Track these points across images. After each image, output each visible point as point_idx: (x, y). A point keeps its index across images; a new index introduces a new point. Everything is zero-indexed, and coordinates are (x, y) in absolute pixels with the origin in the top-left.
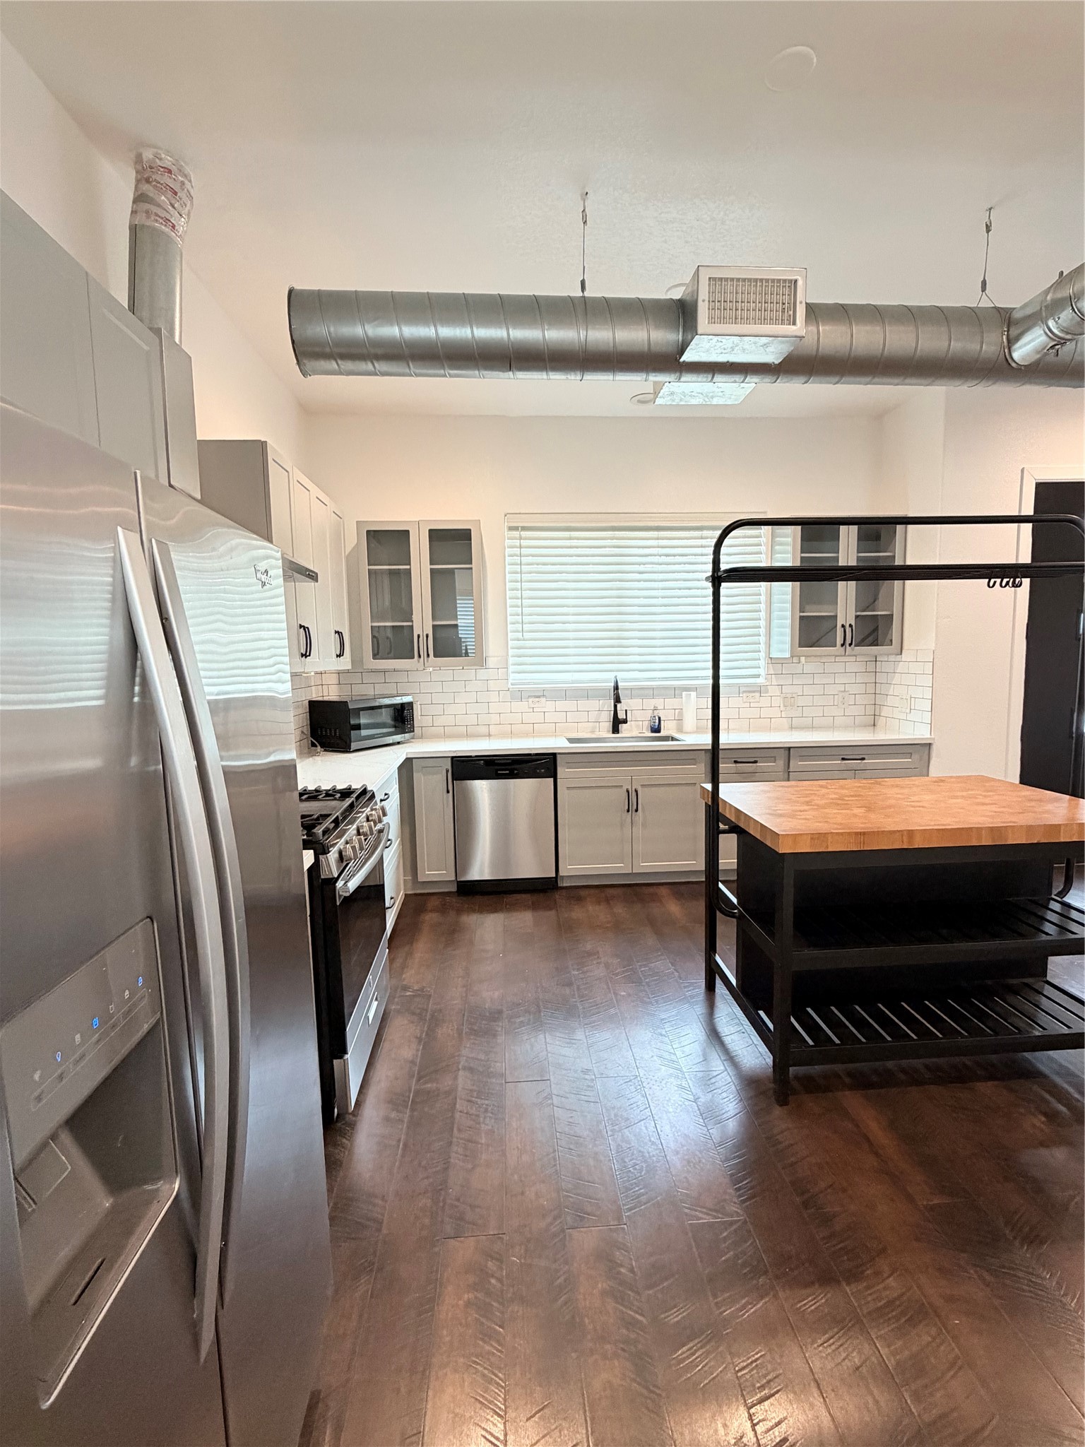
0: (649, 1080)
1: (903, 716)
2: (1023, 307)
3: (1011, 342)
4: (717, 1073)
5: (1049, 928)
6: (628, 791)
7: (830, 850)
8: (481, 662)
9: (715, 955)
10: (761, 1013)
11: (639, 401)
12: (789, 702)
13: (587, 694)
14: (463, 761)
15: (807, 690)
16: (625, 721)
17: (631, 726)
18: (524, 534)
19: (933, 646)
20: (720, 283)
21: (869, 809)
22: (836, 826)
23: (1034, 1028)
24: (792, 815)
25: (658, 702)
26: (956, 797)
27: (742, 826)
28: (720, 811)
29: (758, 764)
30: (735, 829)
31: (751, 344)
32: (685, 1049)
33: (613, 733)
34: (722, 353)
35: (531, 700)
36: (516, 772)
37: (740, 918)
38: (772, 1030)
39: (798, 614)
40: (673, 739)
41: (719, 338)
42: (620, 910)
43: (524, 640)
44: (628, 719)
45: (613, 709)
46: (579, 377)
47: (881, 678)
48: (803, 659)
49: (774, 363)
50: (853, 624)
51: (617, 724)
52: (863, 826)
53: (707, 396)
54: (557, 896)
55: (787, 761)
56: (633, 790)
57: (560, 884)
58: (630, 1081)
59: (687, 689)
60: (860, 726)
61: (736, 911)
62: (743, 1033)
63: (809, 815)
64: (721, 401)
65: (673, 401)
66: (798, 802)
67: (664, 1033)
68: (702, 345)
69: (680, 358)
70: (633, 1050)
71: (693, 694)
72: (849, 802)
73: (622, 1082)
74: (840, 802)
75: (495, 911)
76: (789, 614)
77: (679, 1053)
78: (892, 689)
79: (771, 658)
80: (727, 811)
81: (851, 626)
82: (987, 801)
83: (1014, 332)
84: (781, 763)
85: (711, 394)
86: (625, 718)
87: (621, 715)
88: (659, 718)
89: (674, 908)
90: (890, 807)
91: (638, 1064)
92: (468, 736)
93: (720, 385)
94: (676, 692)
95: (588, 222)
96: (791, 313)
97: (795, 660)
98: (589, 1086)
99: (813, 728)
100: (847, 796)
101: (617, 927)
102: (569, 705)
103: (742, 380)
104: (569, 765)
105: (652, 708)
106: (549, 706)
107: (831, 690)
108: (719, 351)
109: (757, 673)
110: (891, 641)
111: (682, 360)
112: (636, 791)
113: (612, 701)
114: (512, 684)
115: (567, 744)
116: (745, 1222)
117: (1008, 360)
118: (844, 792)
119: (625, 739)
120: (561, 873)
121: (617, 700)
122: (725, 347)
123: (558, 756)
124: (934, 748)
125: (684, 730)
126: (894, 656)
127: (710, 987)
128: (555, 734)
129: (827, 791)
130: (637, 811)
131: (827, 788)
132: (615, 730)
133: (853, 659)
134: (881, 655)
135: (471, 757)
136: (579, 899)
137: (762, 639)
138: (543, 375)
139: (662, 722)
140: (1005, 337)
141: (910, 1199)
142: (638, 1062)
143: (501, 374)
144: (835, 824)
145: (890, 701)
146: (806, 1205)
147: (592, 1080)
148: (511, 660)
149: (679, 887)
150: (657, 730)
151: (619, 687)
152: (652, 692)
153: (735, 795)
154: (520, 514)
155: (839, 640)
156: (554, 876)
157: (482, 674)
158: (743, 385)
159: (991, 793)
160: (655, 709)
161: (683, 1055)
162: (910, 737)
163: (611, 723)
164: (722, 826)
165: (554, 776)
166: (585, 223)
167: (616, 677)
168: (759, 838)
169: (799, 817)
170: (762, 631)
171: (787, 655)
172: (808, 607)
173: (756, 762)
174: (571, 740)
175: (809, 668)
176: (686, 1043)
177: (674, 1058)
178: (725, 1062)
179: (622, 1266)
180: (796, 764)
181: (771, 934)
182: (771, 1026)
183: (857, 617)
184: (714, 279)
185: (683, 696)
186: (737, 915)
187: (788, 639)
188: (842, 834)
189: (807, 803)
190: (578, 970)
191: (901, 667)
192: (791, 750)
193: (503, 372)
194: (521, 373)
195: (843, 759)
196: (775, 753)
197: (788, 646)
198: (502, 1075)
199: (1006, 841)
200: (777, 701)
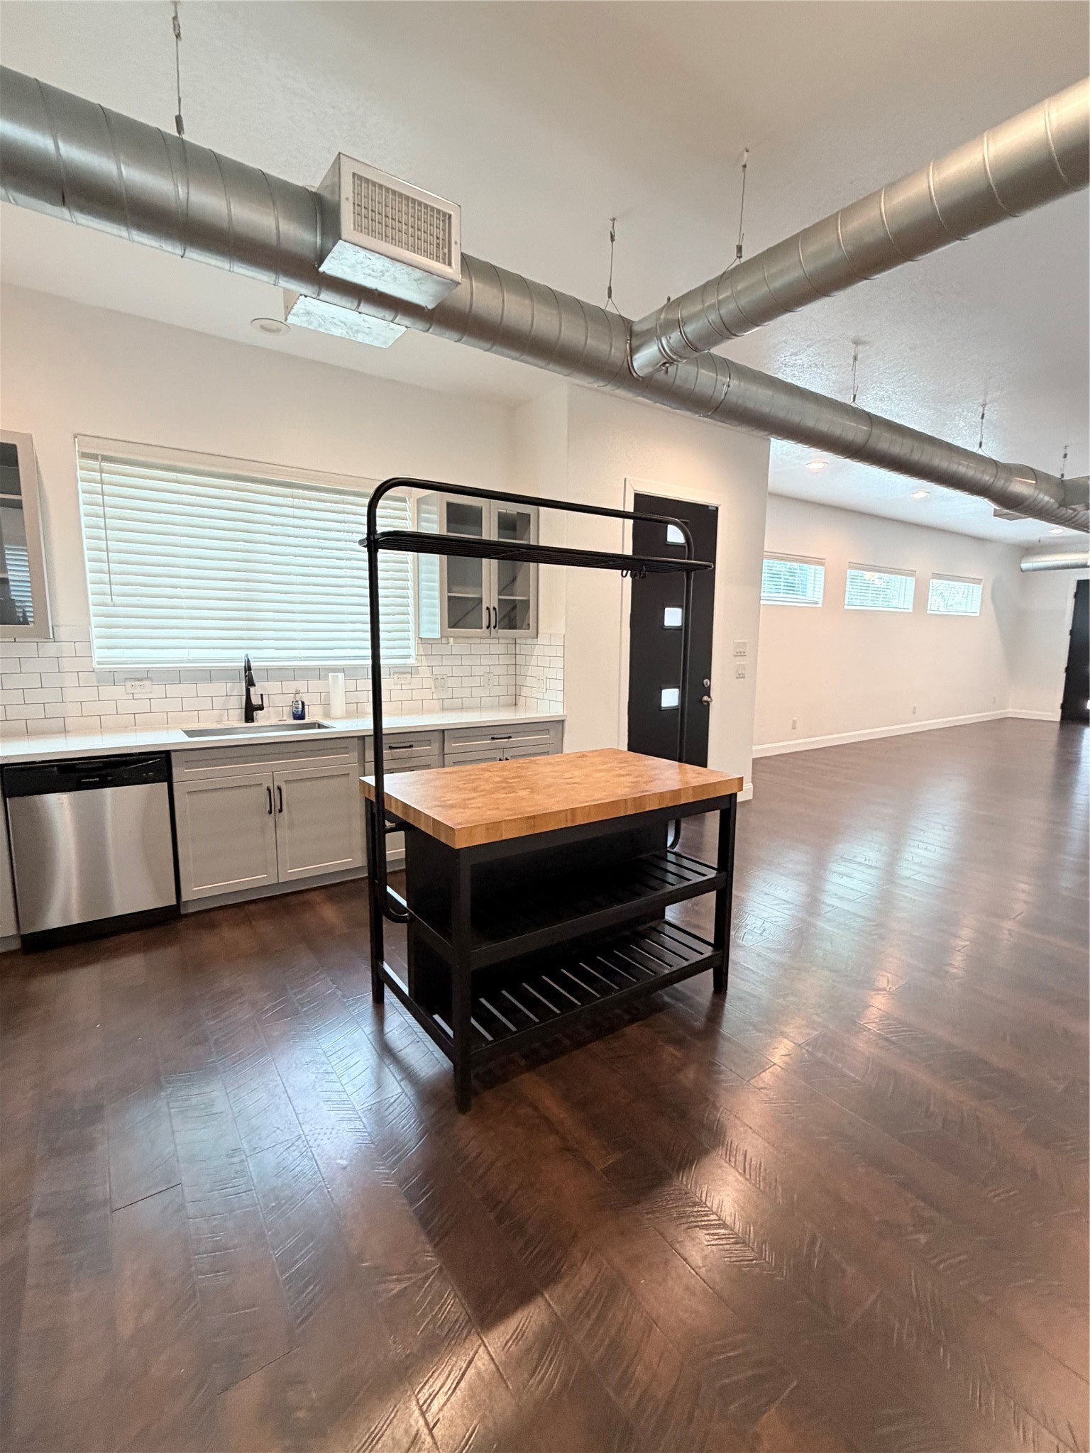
0: (316, 1135)
1: (540, 696)
2: (641, 321)
3: (633, 351)
4: (392, 1100)
5: (671, 878)
6: (269, 790)
7: (504, 838)
8: (45, 633)
9: (382, 963)
10: (436, 1017)
11: (262, 327)
12: (439, 682)
13: (210, 675)
14: (22, 770)
15: (457, 671)
16: (261, 708)
17: (269, 712)
18: (105, 465)
19: (563, 631)
20: (366, 185)
21: (533, 791)
22: (507, 812)
23: (664, 968)
24: (463, 805)
25: (301, 685)
26: (600, 771)
27: (411, 822)
28: (386, 807)
29: (413, 749)
30: (403, 825)
31: (403, 273)
32: (356, 1081)
33: (247, 721)
34: (370, 275)
35: (129, 684)
36: (110, 778)
37: (410, 922)
38: (452, 1036)
39: (446, 595)
40: (320, 726)
41: (368, 254)
42: (266, 928)
43: (114, 606)
44: (265, 705)
45: (245, 694)
46: (179, 251)
47: (520, 660)
48: (451, 640)
49: (426, 307)
50: (497, 607)
51: (250, 711)
52: (531, 809)
53: (351, 329)
54: (180, 925)
55: (442, 744)
56: (276, 787)
57: (183, 911)
58: (293, 1144)
59: (335, 670)
60: (503, 706)
61: (406, 915)
62: (418, 1042)
63: (479, 802)
64: (367, 341)
65: (310, 323)
66: (465, 789)
67: (330, 1069)
68: (347, 257)
69: (319, 266)
70: (294, 1104)
71: (341, 675)
72: (514, 784)
73: (282, 1150)
74: (504, 785)
75: (86, 964)
76: (437, 594)
77: (349, 1089)
78: (530, 671)
79: (421, 638)
80: (393, 805)
81: (494, 609)
82: (622, 772)
83: (635, 343)
84: (436, 746)
85: (356, 328)
86: (260, 703)
87: (256, 701)
88: (303, 703)
89: (329, 913)
90: (549, 786)
91: (301, 1120)
92: (28, 733)
93: (367, 317)
94: (321, 673)
95: (182, 36)
96: (446, 250)
97: (444, 641)
98: (237, 1172)
99: (462, 708)
100: (510, 778)
101: (264, 952)
102: (186, 689)
103: (391, 318)
104: (189, 764)
105: (294, 692)
106: (158, 690)
107: (478, 671)
108: (368, 272)
109: (406, 654)
110: (529, 624)
111: (321, 269)
112: (279, 789)
113: (244, 684)
114: (99, 663)
115: (186, 739)
116: (441, 1269)
117: (630, 368)
118: (506, 773)
119: (262, 729)
120: (184, 898)
121: (250, 683)
122: (375, 267)
123: (173, 754)
124: (567, 724)
125: (332, 715)
126: (531, 639)
127: (378, 999)
128: (167, 725)
129: (492, 773)
130: (281, 811)
131: (489, 771)
132: (249, 718)
133: (496, 641)
134: (521, 638)
135: (34, 763)
136: (212, 926)
137: (411, 618)
138: (122, 231)
139: (306, 707)
140: (628, 346)
141: (588, 1166)
142: (300, 1116)
143: (48, 207)
144: (507, 810)
145: (529, 681)
146: (499, 1220)
147: (242, 1161)
148: (95, 632)
149: (334, 889)
150: (300, 716)
151: (252, 667)
152: (295, 673)
153: (399, 786)
154: (98, 437)
155: (485, 623)
156: (175, 903)
157: (49, 648)
158: (392, 325)
159: (624, 765)
160: (297, 693)
161: (355, 1090)
162: (548, 715)
163: (244, 710)
164: (388, 824)
165: (169, 780)
166: (178, 36)
167: (247, 656)
168: (431, 834)
169: (470, 806)
170: (411, 609)
171: (437, 635)
172: (455, 588)
173: (411, 746)
174: (190, 733)
175: (457, 649)
176: (356, 1074)
177: (344, 1096)
178: (402, 1083)
179: (298, 1408)
180: (451, 746)
181: (446, 934)
182: (450, 1032)
183: (499, 600)
184: (360, 178)
185: (330, 677)
186: (408, 918)
187: (438, 619)
188: (515, 820)
189: (475, 790)
190: (214, 1018)
191: (538, 650)
192: (446, 732)
193: (52, 204)
194: (83, 216)
195: (493, 739)
196: (429, 736)
197: (438, 627)
198: (106, 1202)
199: (645, 809)
200: (429, 683)
